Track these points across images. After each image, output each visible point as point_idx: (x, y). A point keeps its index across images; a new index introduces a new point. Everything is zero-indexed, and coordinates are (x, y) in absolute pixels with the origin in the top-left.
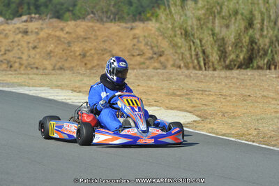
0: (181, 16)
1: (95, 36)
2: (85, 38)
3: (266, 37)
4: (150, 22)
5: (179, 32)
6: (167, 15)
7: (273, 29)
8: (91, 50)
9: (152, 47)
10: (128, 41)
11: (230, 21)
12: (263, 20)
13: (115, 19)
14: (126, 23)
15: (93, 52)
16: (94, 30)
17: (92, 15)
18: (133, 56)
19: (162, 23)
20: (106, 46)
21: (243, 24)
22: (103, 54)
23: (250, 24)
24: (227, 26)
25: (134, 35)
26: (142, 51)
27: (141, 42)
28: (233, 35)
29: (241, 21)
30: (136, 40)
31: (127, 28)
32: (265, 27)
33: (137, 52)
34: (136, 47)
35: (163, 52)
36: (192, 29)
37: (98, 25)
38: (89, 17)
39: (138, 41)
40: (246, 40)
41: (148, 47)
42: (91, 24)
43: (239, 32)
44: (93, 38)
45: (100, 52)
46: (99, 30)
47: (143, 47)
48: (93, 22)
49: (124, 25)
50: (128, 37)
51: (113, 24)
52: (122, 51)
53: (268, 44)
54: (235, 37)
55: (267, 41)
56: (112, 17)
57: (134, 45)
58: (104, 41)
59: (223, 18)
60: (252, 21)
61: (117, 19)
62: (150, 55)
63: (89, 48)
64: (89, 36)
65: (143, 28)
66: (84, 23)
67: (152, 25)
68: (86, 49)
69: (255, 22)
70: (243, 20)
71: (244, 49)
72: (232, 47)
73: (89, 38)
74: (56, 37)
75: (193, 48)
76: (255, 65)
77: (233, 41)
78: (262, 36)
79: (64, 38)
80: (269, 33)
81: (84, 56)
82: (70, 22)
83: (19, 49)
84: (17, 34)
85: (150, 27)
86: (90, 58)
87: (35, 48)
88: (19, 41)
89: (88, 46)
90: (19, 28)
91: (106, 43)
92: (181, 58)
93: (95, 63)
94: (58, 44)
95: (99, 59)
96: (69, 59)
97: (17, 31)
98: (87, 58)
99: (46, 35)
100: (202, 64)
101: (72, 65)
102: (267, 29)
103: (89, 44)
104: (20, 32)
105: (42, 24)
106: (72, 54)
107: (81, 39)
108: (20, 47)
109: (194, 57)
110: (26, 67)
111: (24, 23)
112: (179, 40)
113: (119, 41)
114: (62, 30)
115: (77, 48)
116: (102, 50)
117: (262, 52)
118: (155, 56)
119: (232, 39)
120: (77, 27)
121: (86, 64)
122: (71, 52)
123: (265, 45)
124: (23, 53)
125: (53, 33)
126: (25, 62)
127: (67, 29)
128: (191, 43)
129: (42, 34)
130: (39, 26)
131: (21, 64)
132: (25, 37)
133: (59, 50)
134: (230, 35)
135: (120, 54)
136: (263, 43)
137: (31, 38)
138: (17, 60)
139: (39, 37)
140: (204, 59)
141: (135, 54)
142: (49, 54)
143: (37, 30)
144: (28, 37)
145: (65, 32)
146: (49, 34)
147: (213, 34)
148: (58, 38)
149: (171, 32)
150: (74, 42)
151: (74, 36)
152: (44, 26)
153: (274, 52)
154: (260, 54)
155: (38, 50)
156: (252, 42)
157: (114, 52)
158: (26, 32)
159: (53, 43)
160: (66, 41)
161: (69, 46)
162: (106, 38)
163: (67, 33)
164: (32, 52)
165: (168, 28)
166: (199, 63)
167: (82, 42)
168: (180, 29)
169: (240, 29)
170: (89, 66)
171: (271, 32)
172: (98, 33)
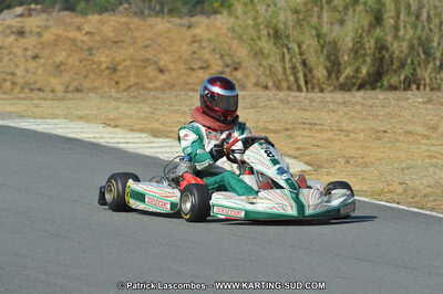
0: (268, 6)
1: (132, 38)
2: (116, 42)
3: (403, 40)
4: (219, 16)
5: (264, 32)
6: (246, 5)
7: (414, 27)
8: (125, 60)
9: (222, 56)
10: (184, 47)
11: (346, 14)
12: (398, 13)
13: (162, 10)
14: (180, 17)
15: (128, 63)
16: (129, 29)
17: (126, 6)
18: (193, 69)
19: (237, 18)
20: (149, 54)
21: (366, 21)
22: (145, 67)
23: (378, 19)
24: (342, 22)
25: (194, 36)
26: (206, 62)
27: (204, 48)
28: (351, 35)
29: (363, 15)
30: (196, 44)
31: (182, 25)
32: (402, 24)
33: (199, 64)
34: (196, 56)
35: (240, 63)
36: (286, 27)
37: (136, 21)
38: (121, 8)
39: (201, 47)
40: (370, 44)
41: (216, 56)
42: (124, 19)
43: (360, 31)
44: (129, 41)
45: (139, 63)
46: (137, 29)
47: (207, 56)
48: (128, 16)
49: (177, 20)
50: (184, 40)
51: (159, 19)
52: (174, 62)
53: (406, 51)
54: (353, 39)
55: (405, 44)
56: (158, 8)
57: (194, 53)
58: (146, 47)
59: (335, 9)
60: (381, 14)
61: (166, 11)
62: (219, 68)
63: (122, 57)
64: (121, 38)
65: (208, 26)
66: (113, 18)
67: (222, 21)
68: (118, 59)
69: (386, 16)
70: (367, 12)
71: (368, 59)
72: (349, 56)
73: (122, 41)
74: (69, 39)
75: (287, 58)
76: (385, 83)
77: (350, 45)
78: (396, 37)
79: (82, 42)
80: (408, 33)
81: (115, 70)
82: (90, 17)
83: (11, 60)
84: (8, 36)
85: (219, 24)
86: (123, 73)
87: (35, 57)
88: (11, 47)
89: (120, 54)
90: (9, 27)
91: (150, 50)
92: (268, 73)
93: (132, 80)
94: (73, 51)
95: (137, 75)
96: (91, 75)
97: (8, 32)
98: (119, 73)
99: (52, 37)
100: (302, 82)
101: (95, 84)
102: (405, 27)
103: (123, 52)
104: (12, 33)
105: (47, 20)
106: (94, 66)
107: (108, 43)
108: (12, 56)
109: (288, 72)
110: (22, 88)
111: (19, 19)
112: (266, 45)
113: (170, 46)
114: (79, 29)
115: (103, 58)
116: (143, 61)
117: (396, 63)
118: (227, 70)
119: (348, 43)
120: (103, 24)
121: (117, 83)
122: (94, 63)
123: (402, 52)
124: (17, 66)
125: (65, 34)
126: (20, 81)
127: (87, 28)
128: (285, 50)
129: (48, 36)
130: (42, 23)
131: (14, 84)
132: (20, 39)
133: (74, 60)
134: (346, 36)
135: (172, 66)
136: (399, 48)
137: (30, 41)
138: (8, 77)
139: (42, 40)
140: (305, 76)
141: (195, 67)
142: (59, 67)
143: (38, 30)
144: (24, 41)
145: (83, 32)
146: (58, 36)
147: (318, 36)
148: (74, 41)
149: (252, 32)
150: (98, 48)
151: (98, 38)
152: (51, 23)
153: (416, 63)
154: (394, 67)
155: (41, 61)
156: (381, 47)
157: (162, 64)
158: (21, 33)
159: (65, 50)
160: (85, 47)
161: (91, 54)
162: (149, 42)
163: (87, 33)
164: (32, 65)
165: (247, 26)
166: (297, 80)
167: (110, 48)
168: (267, 27)
169: (362, 28)
170: (122, 86)
171: (411, 32)
172: (136, 33)
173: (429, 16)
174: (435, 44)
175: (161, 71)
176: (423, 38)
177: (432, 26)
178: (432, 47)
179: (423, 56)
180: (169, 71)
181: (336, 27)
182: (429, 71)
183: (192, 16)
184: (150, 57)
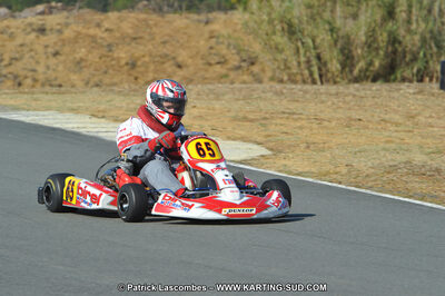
1: (150, 34)
2: (135, 39)
3: (416, 33)
4: (235, 12)
5: (279, 27)
7: (426, 20)
8: (144, 56)
9: (239, 52)
10: (202, 42)
11: (359, 9)
12: (410, 7)
13: (181, 7)
14: (199, 13)
15: (147, 59)
16: (148, 26)
17: (145, 2)
18: (210, 64)
19: (252, 13)
20: (167, 50)
21: (379, 14)
22: (163, 63)
23: (391, 14)
24: (355, 17)
25: (212, 32)
26: (223, 57)
27: (222, 43)
28: (364, 30)
29: (376, 9)
30: (214, 40)
31: (199, 21)
32: (414, 18)
33: (217, 59)
34: (213, 51)
35: (256, 58)
36: (300, 22)
37: (154, 17)
38: (140, 5)
39: (218, 42)
40: (383, 38)
41: (234, 51)
42: (143, 16)
43: (373, 25)
44: (147, 37)
45: (158, 59)
46: (156, 25)
47: (224, 52)
48: (146, 13)
49: (194, 16)
50: (201, 36)
51: (177, 15)
52: (191, 57)
53: (419, 44)
54: (366, 34)
55: (417, 38)
56: (176, 4)
57: (211, 48)
58: (164, 43)
59: (348, 4)
60: (394, 8)
61: (184, 7)
62: (236, 63)
63: (141, 53)
64: (140, 35)
65: (225, 21)
66: (132, 15)
67: (239, 17)
68: (136, 55)
69: (398, 10)
70: (380, 6)
71: (381, 53)
72: (363, 48)
73: (141, 38)
74: (89, 36)
75: (302, 51)
76: (398, 76)
77: (364, 39)
78: (409, 31)
79: (102, 38)
80: (420, 27)
81: (134, 66)
82: (110, 14)
83: (32, 57)
84: (28, 34)
85: (235, 20)
86: (142, 69)
87: (56, 54)
88: (32, 44)
89: (139, 50)
90: (30, 24)
91: (168, 46)
92: (283, 67)
93: (151, 76)
94: (93, 47)
95: (156, 71)
96: (111, 71)
97: (29, 29)
98: (138, 69)
99: (73, 34)
100: (316, 76)
101: (114, 80)
102: (417, 21)
103: (142, 47)
104: (33, 30)
105: (68, 18)
106: (114, 62)
107: (128, 40)
108: (33, 53)
109: (303, 65)
110: (43, 85)
111: (40, 17)
112: (280, 40)
113: (188, 42)
114: (99, 25)
115: (122, 54)
116: (161, 56)
117: (409, 56)
118: (244, 64)
119: (361, 37)
120: (122, 21)
121: (136, 78)
122: (114, 59)
123: (414, 45)
124: (38, 63)
125: (84, 31)
126: (41, 77)
127: (106, 25)
128: (299, 44)
129: (68, 33)
130: (63, 21)
131: (35, 80)
132: (41, 37)
133: (94, 57)
134: (359, 30)
135: (190, 62)
136: (411, 41)
137: (51, 39)
138: (30, 74)
139: (62, 37)
140: (320, 70)
141: (212, 62)
142: (79, 63)
143: (59, 27)
144: (45, 38)
145: (103, 29)
146: (78, 33)
147: (332, 30)
148: (94, 38)
149: (268, 27)
150: (117, 44)
151: (118, 35)
152: (71, 20)
153: (428, 55)
154: (407, 59)
155: (62, 58)
156: (394, 40)
157: (180, 59)
158: (42, 30)
159: (85, 47)
160: (105, 44)
161: (110, 51)
162: (166, 38)
163: (107, 30)
164: (53, 61)
165: (262, 21)
166: (311, 74)
167: (129, 45)
168: (281, 22)
169: (375, 21)
170: (141, 82)
171: (423, 25)
172: (154, 29)
173: (441, 11)
175: (179, 66)
176: (436, 29)
179: (435, 49)
180: (187, 66)
181: (350, 22)
183: (210, 12)
184: (169, 53)
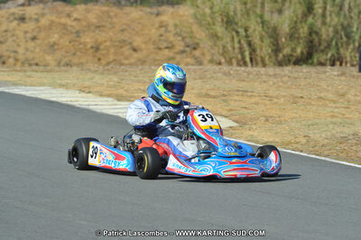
1: (111, 24)
2: (99, 27)
3: (330, 26)
4: (181, 6)
5: (219, 19)
7: (338, 15)
8: (105, 41)
9: (183, 39)
10: (153, 31)
11: (283, 5)
12: (325, 4)
13: (136, 1)
14: (151, 7)
15: (108, 44)
16: (110, 17)
18: (160, 49)
20: (125, 36)
21: (300, 10)
22: (121, 47)
23: (310, 9)
24: (280, 12)
25: (161, 22)
26: (171, 43)
27: (170, 32)
28: (287, 22)
29: (298, 5)
30: (163, 29)
31: (151, 13)
32: (328, 13)
33: (165, 45)
34: (163, 38)
35: (198, 44)
37: (115, 10)
39: (167, 31)
40: (304, 30)
41: (179, 38)
42: (106, 8)
43: (295, 19)
44: (109, 25)
45: (117, 44)
46: (116, 16)
47: (172, 39)
48: (108, 6)
49: (148, 10)
50: (153, 25)
51: (133, 9)
52: (145, 43)
53: (331, 34)
54: (289, 25)
55: (331, 29)
57: (161, 35)
58: (123, 31)
60: (312, 5)
61: (139, 2)
62: (181, 48)
63: (104, 39)
64: (103, 24)
65: (172, 14)
66: (97, 7)
67: (185, 11)
68: (100, 40)
69: (316, 6)
70: (300, 3)
71: (301, 41)
72: (286, 39)
73: (104, 26)
74: (61, 24)
75: (236, 40)
76: (315, 60)
77: (287, 30)
78: (324, 23)
79: (72, 26)
80: (334, 20)
81: (97, 49)
82: (78, 6)
83: (14, 41)
84: (11, 22)
85: (181, 13)
86: (104, 52)
87: (34, 38)
88: (14, 30)
89: (102, 36)
90: (13, 14)
91: (125, 33)
92: (221, 51)
93: (111, 58)
94: (64, 34)
95: (115, 54)
96: (78, 53)
97: (12, 18)
98: (100, 52)
99: (48, 23)
100: (248, 59)
101: (82, 61)
102: (331, 15)
103: (104, 34)
104: (15, 19)
105: (43, 9)
106: (82, 46)
107: (93, 28)
108: (15, 38)
109: (237, 51)
110: (23, 64)
111: (21, 8)
112: (219, 29)
113: (142, 30)
114: (69, 16)
115: (88, 39)
116: (120, 42)
117: (324, 45)
118: (187, 49)
119: (285, 28)
120: (88, 12)
121: (99, 59)
122: (81, 44)
123: (328, 36)
124: (18, 45)
125: (57, 20)
126: (21, 57)
127: (75, 15)
128: (234, 33)
129: (44, 22)
130: (39, 12)
131: (17, 60)
132: (22, 24)
133: (65, 41)
134: (284, 22)
135: (143, 46)
136: (326, 33)
137: (30, 26)
138: (12, 55)
139: (39, 24)
140: (250, 54)
141: (162, 47)
142: (52, 46)
143: (36, 17)
144: (25, 25)
145: (72, 19)
146: (53, 22)
147: (263, 23)
148: (64, 26)
149: (209, 19)
150: (84, 31)
151: (84, 23)
152: (46, 11)
153: (340, 45)
154: (322, 47)
155: (38, 42)
156: (312, 32)
157: (135, 44)
158: (22, 19)
159: (58, 33)
160: (74, 31)
161: (78, 36)
162: (125, 27)
163: (75, 19)
164: (31, 44)
165: (205, 14)
166: (243, 58)
167: (94, 32)
168: (221, 15)
169: (297, 16)
170: (104, 62)
171: (336, 20)
172: (115, 20)
173: (350, 8)
174: (355, 29)
175: (135, 50)
176: (346, 23)
177: (352, 15)
178: (352, 32)
179: (345, 39)
180: (141, 50)
181: (276, 16)
182: (350, 50)
183: (160, 6)
184: (126, 39)
